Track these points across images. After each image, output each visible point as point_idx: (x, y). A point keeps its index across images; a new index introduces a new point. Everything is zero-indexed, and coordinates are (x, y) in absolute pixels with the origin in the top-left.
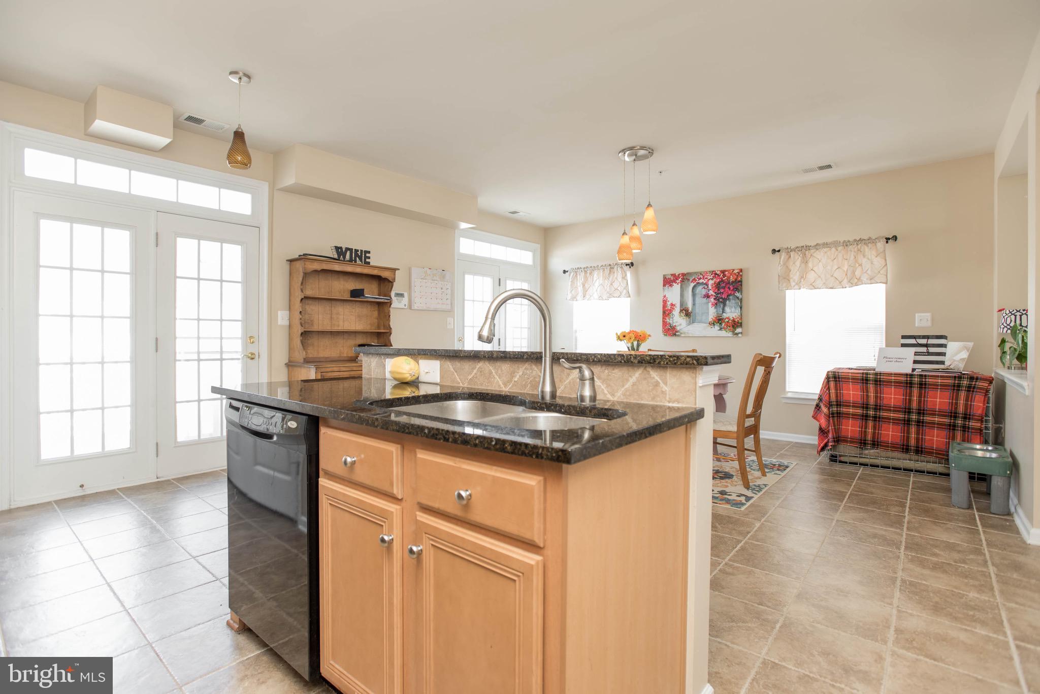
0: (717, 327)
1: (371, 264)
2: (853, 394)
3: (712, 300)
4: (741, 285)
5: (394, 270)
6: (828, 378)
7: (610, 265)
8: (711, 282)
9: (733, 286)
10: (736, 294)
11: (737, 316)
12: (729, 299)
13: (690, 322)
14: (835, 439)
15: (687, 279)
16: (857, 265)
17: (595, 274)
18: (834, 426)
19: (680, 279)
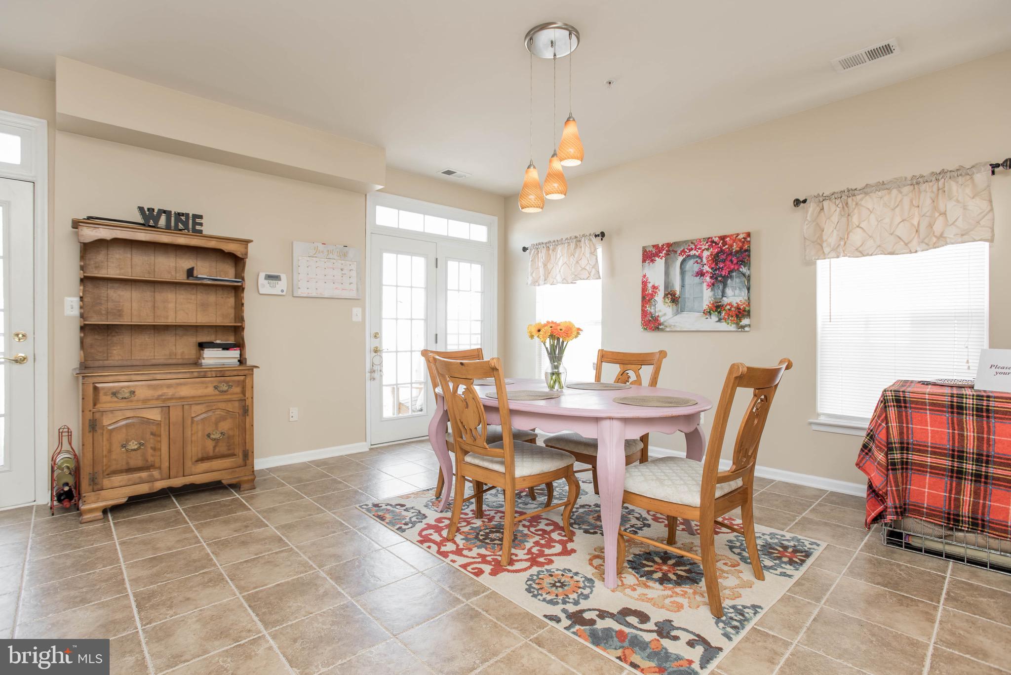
0: (714, 318)
1: (204, 233)
2: (932, 431)
3: (708, 279)
4: (749, 256)
5: (246, 242)
6: (884, 401)
7: (576, 237)
8: (706, 254)
9: (738, 258)
10: (741, 270)
11: (743, 301)
12: (731, 277)
13: (677, 311)
14: (899, 510)
15: (673, 251)
16: (937, 214)
17: (559, 248)
18: (897, 485)
19: (664, 252)
